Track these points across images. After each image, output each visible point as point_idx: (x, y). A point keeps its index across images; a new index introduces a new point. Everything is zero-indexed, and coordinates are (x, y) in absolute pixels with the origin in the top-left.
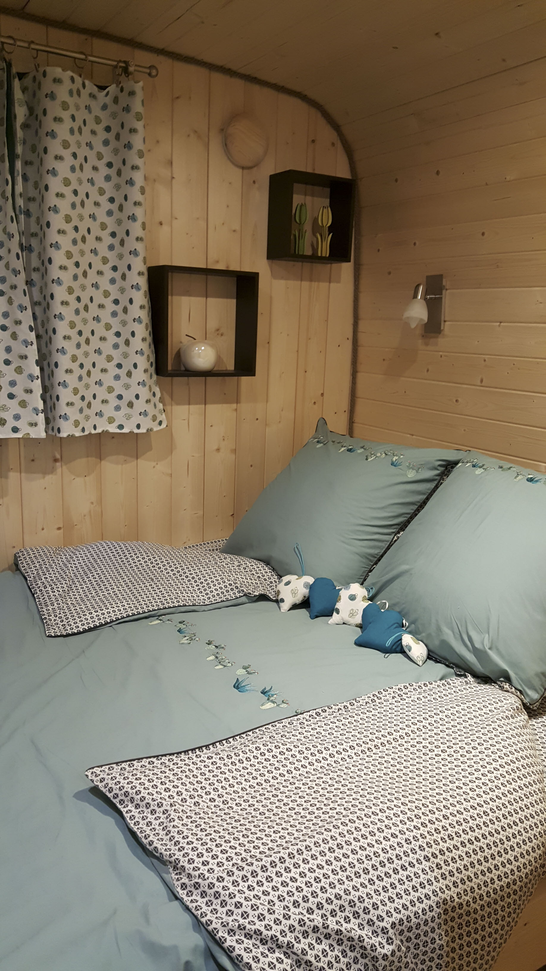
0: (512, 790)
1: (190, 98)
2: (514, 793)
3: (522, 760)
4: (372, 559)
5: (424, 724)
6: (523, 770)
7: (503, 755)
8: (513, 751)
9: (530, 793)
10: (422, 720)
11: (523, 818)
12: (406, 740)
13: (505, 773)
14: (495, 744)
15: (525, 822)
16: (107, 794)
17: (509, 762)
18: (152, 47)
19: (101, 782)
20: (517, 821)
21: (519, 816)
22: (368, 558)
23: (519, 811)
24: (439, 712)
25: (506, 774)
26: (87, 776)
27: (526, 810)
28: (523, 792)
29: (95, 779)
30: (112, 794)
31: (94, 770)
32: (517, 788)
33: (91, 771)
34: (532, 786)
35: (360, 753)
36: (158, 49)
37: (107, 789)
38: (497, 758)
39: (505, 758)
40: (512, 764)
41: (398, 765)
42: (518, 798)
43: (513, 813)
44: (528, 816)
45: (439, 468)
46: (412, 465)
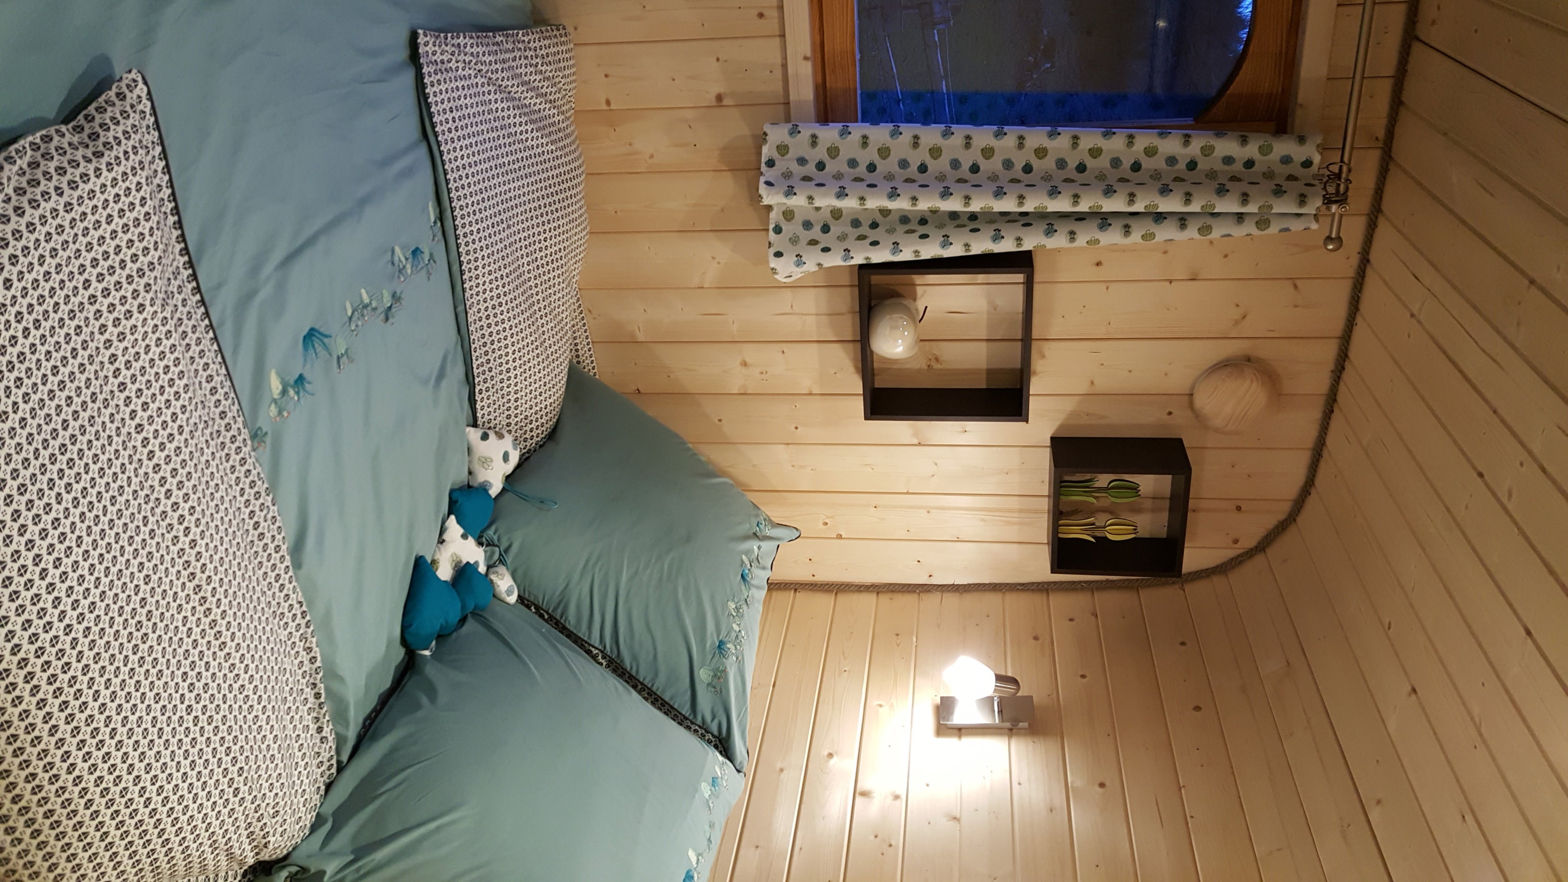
0: (105, 829)
1: (1296, 306)
2: (98, 834)
3: (164, 850)
4: (559, 611)
5: (243, 675)
6: (145, 851)
7: (174, 815)
8: (183, 835)
9: (100, 865)
10: (250, 673)
11: (48, 849)
12: (213, 642)
13: (139, 817)
15: (41, 854)
16: (94, 105)
18: (1371, 242)
19: (118, 95)
20: (42, 838)
21: (52, 841)
22: (559, 604)
23: (63, 842)
24: (263, 704)
25: (136, 819)
26: (130, 71)
27: (65, 855)
28: (101, 851)
29: (123, 85)
30: (93, 112)
31: (141, 85)
32: (109, 840)
33: (140, 79)
34: (115, 868)
35: (185, 558)
36: (1368, 254)
37: (104, 104)
39: (170, 820)
42: (88, 840)
43: (58, 830)
44: (54, 860)
45: (716, 721)
46: (720, 675)
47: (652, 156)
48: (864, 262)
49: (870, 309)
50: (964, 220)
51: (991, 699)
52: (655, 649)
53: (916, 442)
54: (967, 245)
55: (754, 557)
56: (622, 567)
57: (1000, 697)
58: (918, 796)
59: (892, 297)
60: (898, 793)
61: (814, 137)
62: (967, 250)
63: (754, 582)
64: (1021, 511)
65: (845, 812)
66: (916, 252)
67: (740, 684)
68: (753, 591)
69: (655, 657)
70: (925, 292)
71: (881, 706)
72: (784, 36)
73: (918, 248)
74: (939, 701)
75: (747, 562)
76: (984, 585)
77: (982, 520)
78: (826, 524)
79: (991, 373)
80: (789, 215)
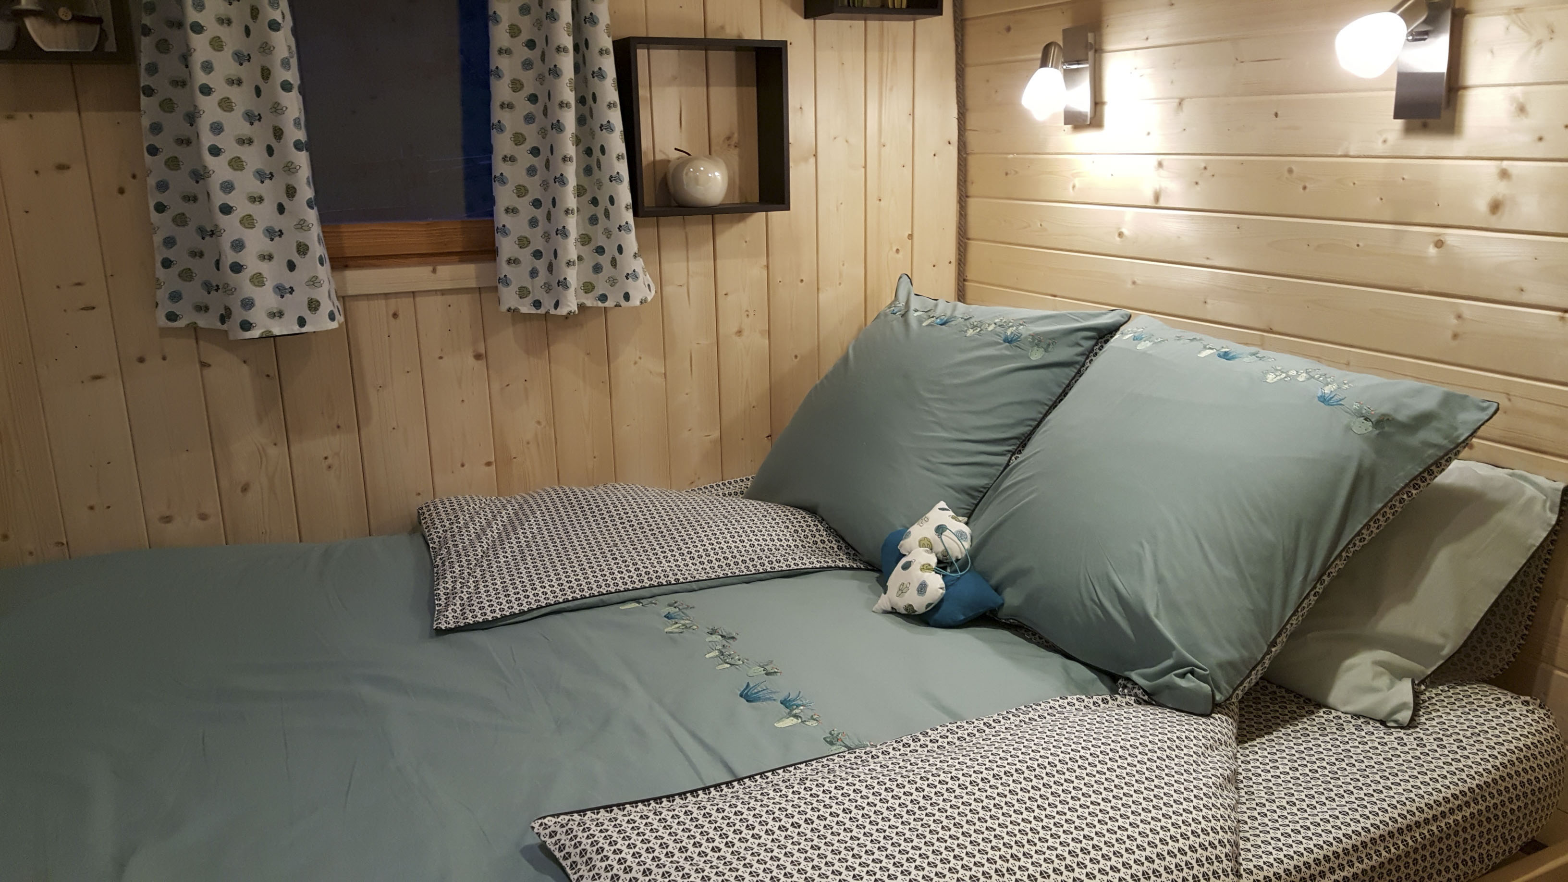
4: (976, 494)
8: (1218, 828)
14: (1191, 809)
16: (557, 853)
17: (1207, 844)
19: (551, 836)
26: (533, 828)
29: (542, 832)
30: (562, 854)
31: (546, 821)
37: (557, 846)
38: (1189, 834)
39: (1202, 836)
40: (1210, 849)
41: (1025, 813)
45: (1082, 342)
46: (1038, 340)
47: (539, 423)
48: (631, 211)
49: (680, 206)
50: (585, 110)
51: (1067, 73)
52: (1011, 404)
53: (812, 160)
54: (610, 106)
55: (925, 315)
56: (933, 437)
57: (1063, 63)
58: (1158, 143)
59: (666, 184)
60: (1156, 164)
61: (509, 261)
62: (614, 105)
63: (949, 314)
64: (881, 49)
65: (1175, 216)
66: (619, 157)
67: (1047, 321)
68: (958, 314)
69: (1020, 403)
70: (661, 151)
71: (1074, 187)
72: (413, 292)
73: (615, 156)
74: (1069, 127)
75: (929, 321)
76: (958, 87)
77: (891, 89)
78: (898, 251)
79: (740, 82)
80: (588, 288)
